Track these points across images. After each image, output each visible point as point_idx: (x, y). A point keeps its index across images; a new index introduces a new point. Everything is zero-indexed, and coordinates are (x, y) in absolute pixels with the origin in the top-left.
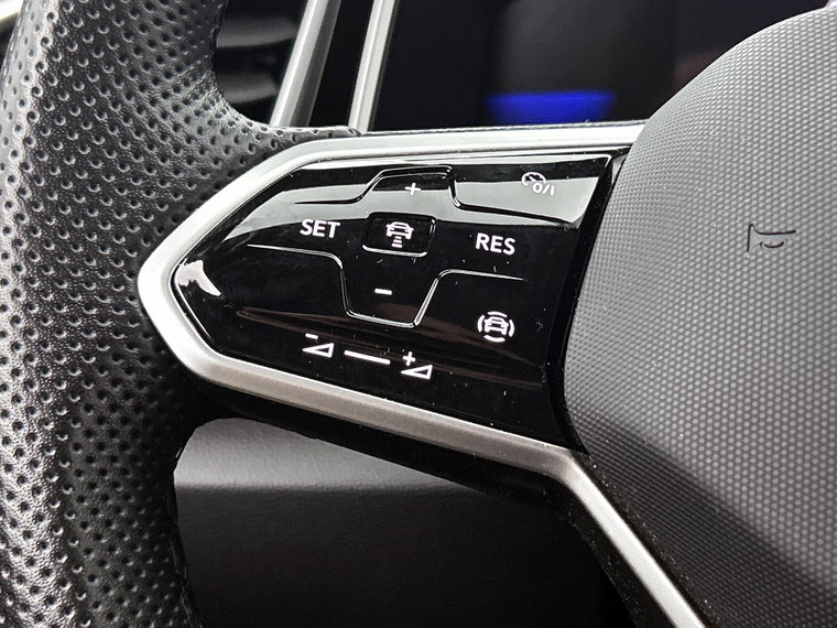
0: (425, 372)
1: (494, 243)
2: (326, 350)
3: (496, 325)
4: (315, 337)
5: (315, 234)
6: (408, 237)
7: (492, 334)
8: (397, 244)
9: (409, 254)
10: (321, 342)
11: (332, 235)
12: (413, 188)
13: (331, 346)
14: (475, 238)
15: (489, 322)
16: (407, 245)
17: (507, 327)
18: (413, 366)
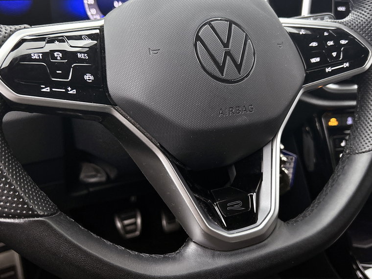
0: (74, 92)
1: (83, 56)
2: (47, 89)
3: (89, 77)
4: (44, 86)
5: (37, 58)
6: (61, 56)
7: (89, 80)
8: (59, 58)
9: (63, 61)
10: (46, 87)
11: (41, 58)
12: (56, 42)
13: (49, 88)
14: (77, 55)
15: (87, 77)
16: (62, 59)
17: (92, 78)
18: (71, 90)
